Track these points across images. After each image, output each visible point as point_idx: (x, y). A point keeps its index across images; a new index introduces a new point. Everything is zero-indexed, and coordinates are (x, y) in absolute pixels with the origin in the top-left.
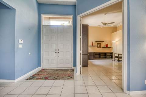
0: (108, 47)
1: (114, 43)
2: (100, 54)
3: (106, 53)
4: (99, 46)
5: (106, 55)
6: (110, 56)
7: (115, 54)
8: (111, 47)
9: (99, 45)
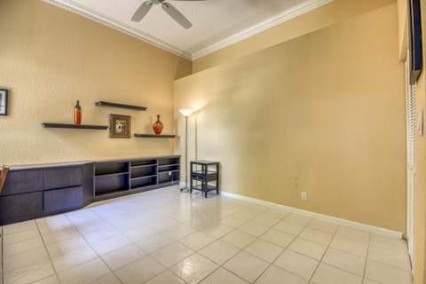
0: (163, 133)
1: (187, 118)
2: (124, 166)
3: (153, 161)
4: (119, 130)
5: (153, 171)
6: (170, 173)
7: (192, 163)
8: (173, 137)
9: (119, 124)
